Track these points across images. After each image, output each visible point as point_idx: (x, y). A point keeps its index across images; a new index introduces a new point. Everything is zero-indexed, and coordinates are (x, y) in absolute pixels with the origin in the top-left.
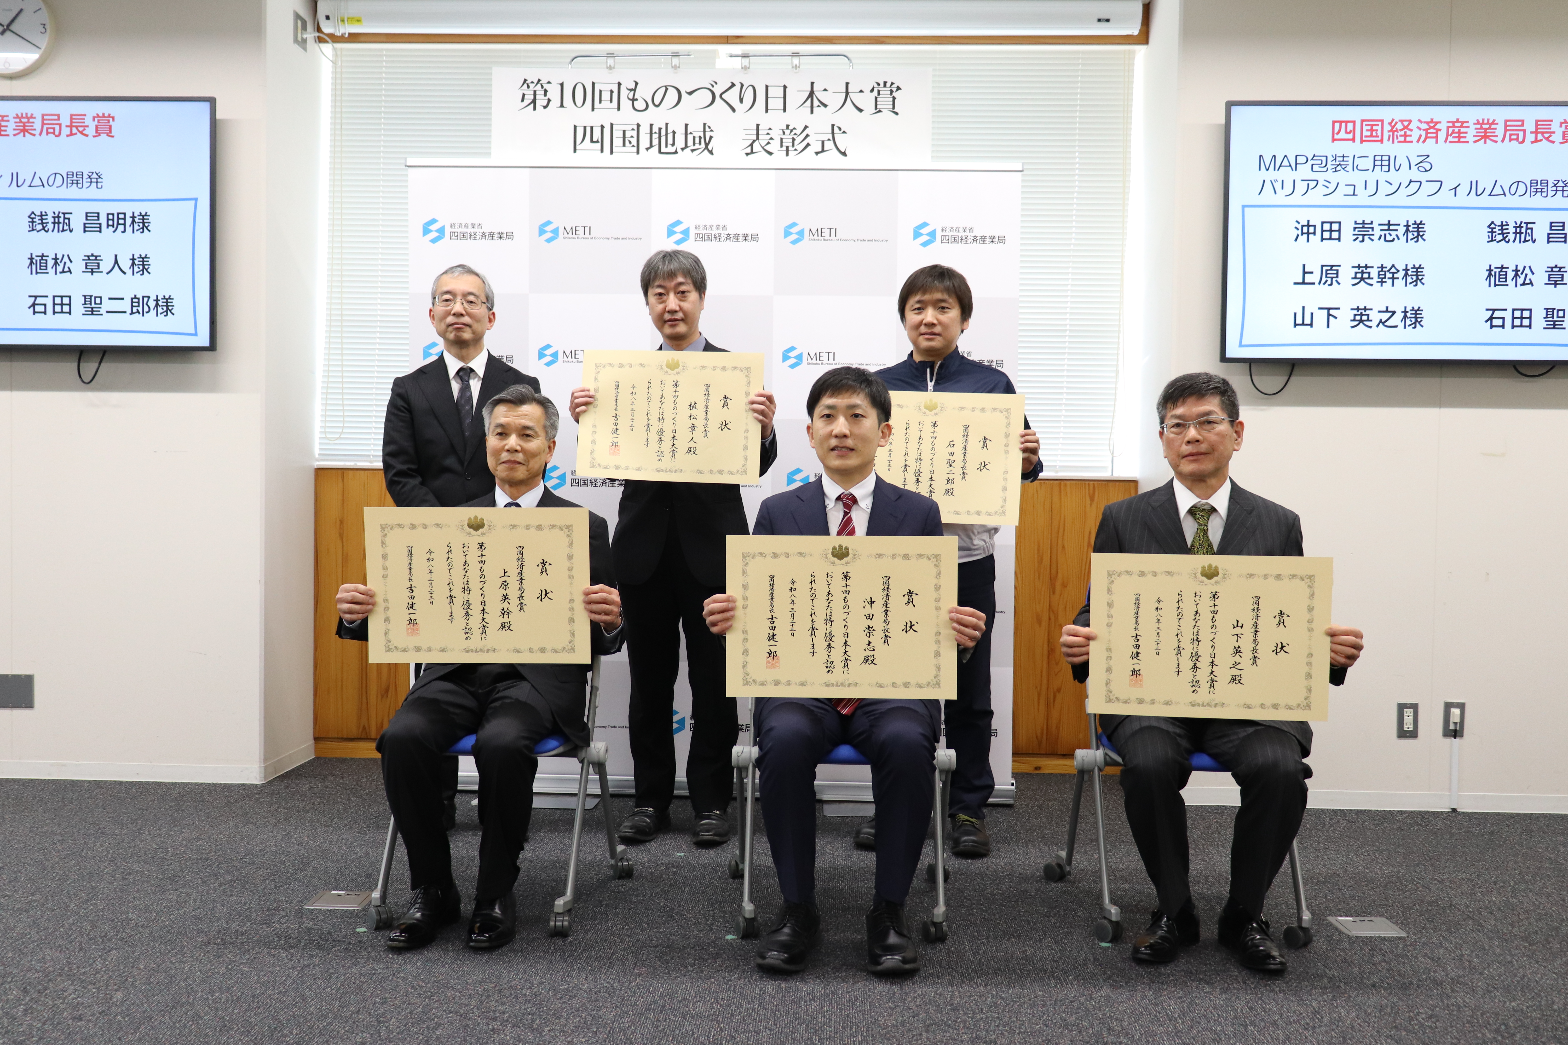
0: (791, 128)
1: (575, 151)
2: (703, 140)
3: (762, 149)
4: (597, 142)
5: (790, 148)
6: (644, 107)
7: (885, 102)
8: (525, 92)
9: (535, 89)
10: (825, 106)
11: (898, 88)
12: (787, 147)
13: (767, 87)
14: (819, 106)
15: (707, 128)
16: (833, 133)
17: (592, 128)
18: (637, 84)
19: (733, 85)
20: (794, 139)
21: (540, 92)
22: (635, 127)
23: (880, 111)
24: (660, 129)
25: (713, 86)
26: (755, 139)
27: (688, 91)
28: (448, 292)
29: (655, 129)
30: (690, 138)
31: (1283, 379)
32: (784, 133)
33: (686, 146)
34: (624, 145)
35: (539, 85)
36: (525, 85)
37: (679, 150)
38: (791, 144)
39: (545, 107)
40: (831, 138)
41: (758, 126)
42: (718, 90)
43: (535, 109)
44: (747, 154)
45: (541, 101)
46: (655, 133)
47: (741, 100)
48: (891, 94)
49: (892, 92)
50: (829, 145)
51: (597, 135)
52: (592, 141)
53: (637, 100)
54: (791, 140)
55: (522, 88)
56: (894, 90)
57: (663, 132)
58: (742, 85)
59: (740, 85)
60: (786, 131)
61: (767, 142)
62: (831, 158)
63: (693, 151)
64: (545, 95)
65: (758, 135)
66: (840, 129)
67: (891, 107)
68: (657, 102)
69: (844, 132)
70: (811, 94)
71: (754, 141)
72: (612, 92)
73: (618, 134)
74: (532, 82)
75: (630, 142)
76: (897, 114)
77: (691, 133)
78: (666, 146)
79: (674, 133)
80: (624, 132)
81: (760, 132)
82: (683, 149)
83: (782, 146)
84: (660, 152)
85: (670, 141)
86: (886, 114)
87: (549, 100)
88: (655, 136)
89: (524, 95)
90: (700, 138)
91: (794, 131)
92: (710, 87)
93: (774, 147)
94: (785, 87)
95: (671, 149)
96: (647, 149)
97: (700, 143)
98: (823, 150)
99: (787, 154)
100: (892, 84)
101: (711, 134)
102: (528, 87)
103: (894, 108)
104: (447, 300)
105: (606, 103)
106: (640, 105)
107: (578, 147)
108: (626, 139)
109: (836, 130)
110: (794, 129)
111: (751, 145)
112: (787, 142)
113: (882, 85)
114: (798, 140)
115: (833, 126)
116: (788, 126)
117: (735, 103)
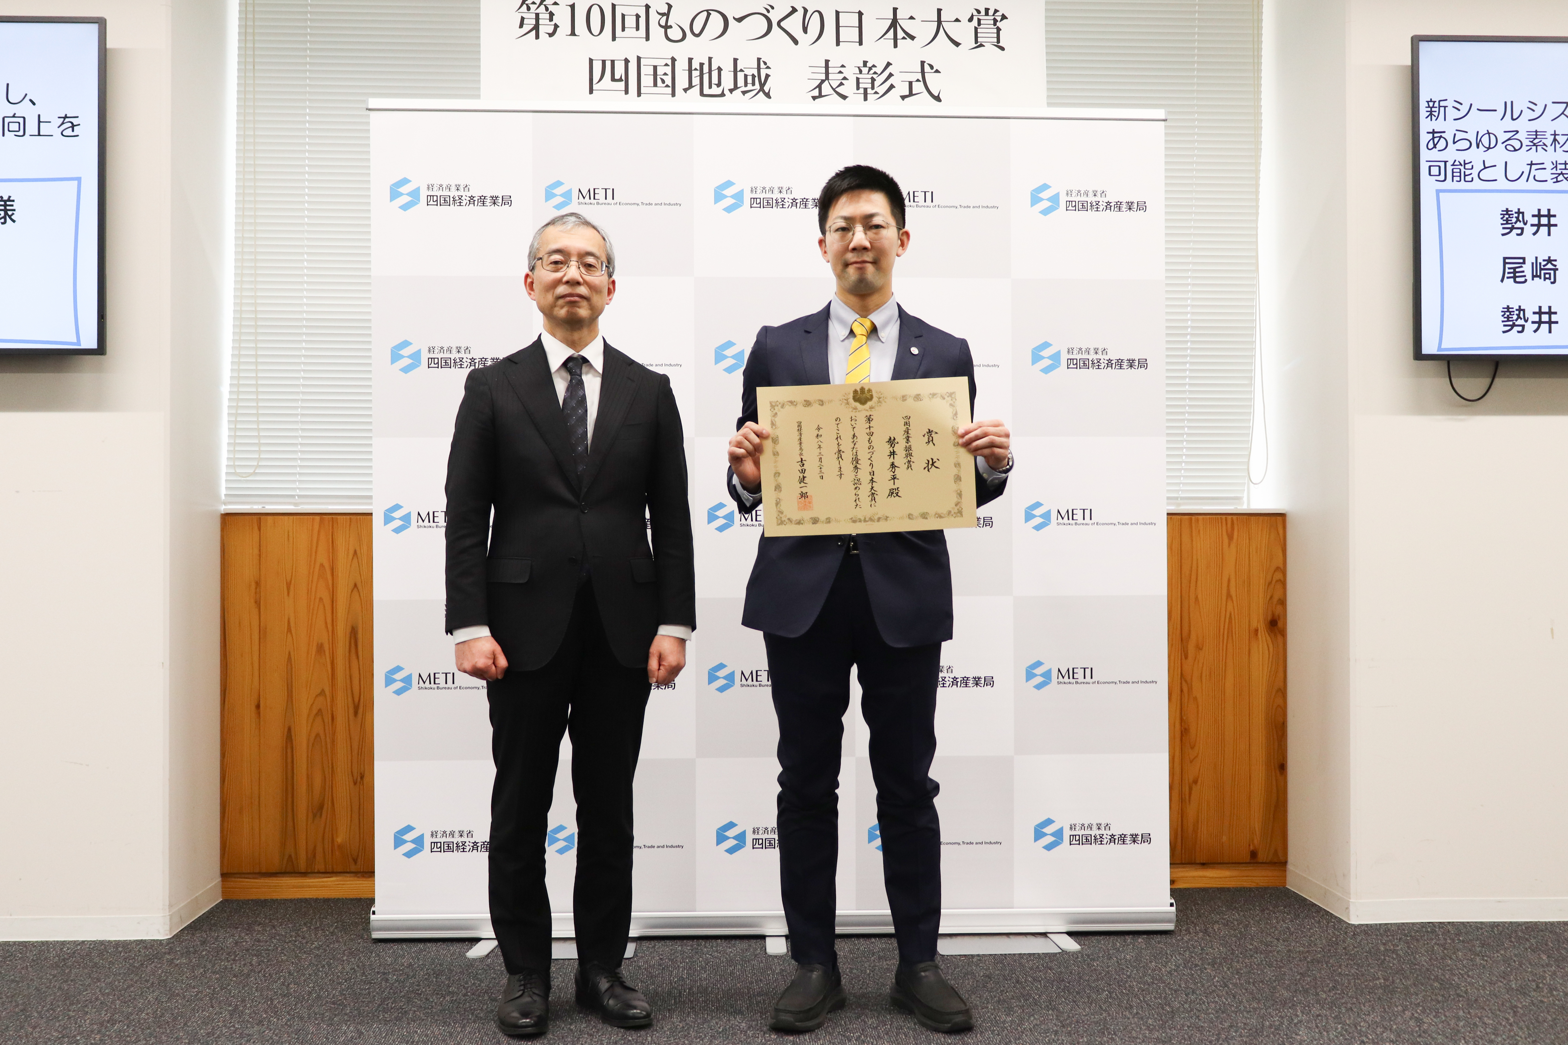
0: (869, 65)
1: (591, 91)
2: (757, 79)
3: (833, 92)
4: (620, 80)
5: (869, 91)
6: (679, 36)
7: (987, 33)
8: (524, 15)
9: (537, 11)
10: (912, 38)
11: (1004, 17)
12: (865, 90)
13: (837, 13)
14: (904, 38)
15: (762, 64)
16: (923, 72)
17: (613, 62)
18: (670, 7)
19: (794, 10)
20: (873, 80)
21: (544, 16)
22: (669, 62)
23: (981, 45)
24: (702, 65)
25: (768, 11)
26: (824, 78)
27: (737, 17)
28: (558, 251)
29: (696, 65)
30: (741, 76)
31: (1487, 381)
32: (861, 72)
33: (736, 87)
34: (655, 85)
35: (543, 7)
36: (525, 6)
37: (727, 92)
38: (870, 86)
39: (551, 35)
40: (921, 79)
41: (827, 62)
42: (775, 17)
43: (537, 37)
44: (814, 98)
45: (546, 27)
46: (696, 69)
47: (805, 30)
48: (995, 24)
49: (995, 21)
50: (918, 87)
51: (619, 71)
52: (613, 79)
53: (671, 27)
54: (870, 81)
55: (520, 10)
56: (999, 19)
57: (706, 69)
58: (806, 11)
59: (803, 10)
60: (863, 69)
61: (840, 82)
62: (922, 103)
63: (744, 93)
64: (551, 19)
65: (827, 73)
66: (932, 67)
67: (995, 40)
68: (697, 31)
69: (937, 71)
70: (894, 23)
71: (823, 81)
72: (638, 16)
73: (646, 71)
74: (534, 3)
75: (663, 81)
76: (1002, 49)
77: (741, 70)
78: (710, 87)
79: (720, 69)
80: (655, 68)
81: (830, 70)
82: (731, 91)
83: (858, 88)
84: (702, 94)
85: (715, 80)
86: (990, 49)
87: (556, 26)
88: (696, 74)
89: (523, 19)
90: (753, 76)
91: (874, 69)
92: (765, 12)
93: (849, 88)
94: (860, 14)
95: (716, 90)
96: (685, 90)
97: (753, 84)
98: (911, 94)
99: (866, 99)
100: (996, 11)
101: (768, 71)
102: (529, 9)
103: (998, 41)
104: (556, 263)
105: (630, 31)
106: (675, 34)
107: (595, 87)
108: (658, 77)
109: (927, 68)
110: (874, 66)
111: (819, 87)
112: (865, 83)
113: (983, 13)
114: (879, 80)
115: (923, 63)
116: (865, 63)
117: (798, 33)
